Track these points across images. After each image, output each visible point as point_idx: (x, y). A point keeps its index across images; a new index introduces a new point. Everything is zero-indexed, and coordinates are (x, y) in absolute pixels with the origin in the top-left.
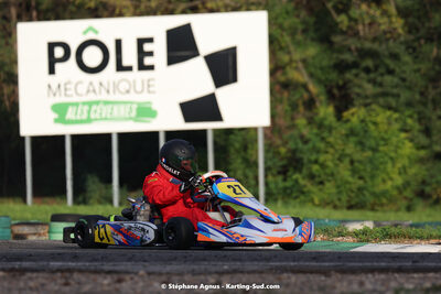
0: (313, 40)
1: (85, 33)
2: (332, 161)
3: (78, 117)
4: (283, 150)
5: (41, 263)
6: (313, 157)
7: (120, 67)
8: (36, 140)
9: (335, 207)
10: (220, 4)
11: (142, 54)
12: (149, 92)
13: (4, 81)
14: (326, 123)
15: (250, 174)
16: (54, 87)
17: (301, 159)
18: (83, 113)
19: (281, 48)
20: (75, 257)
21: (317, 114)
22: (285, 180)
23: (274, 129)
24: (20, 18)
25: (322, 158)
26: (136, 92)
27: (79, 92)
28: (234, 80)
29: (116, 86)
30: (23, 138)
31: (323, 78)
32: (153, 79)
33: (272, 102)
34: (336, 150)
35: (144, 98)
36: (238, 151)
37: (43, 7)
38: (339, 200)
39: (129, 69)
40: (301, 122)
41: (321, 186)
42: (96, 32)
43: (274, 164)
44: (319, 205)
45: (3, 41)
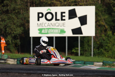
0: (107, 14)
1: (47, 10)
2: (111, 46)
3: (45, 32)
4: (98, 43)
5: (35, 72)
6: (106, 45)
7: (56, 20)
8: (34, 38)
9: (111, 58)
10: (83, 3)
11: (62, 16)
12: (64, 26)
13: (26, 22)
14: (110, 36)
15: (90, 49)
16: (39, 24)
17: (103, 45)
19: (98, 16)
20: (44, 70)
21: (107, 33)
22: (98, 50)
23: (96, 37)
24: (31, 6)
25: (108, 45)
27: (45, 25)
28: (86, 24)
29: (55, 24)
30: (31, 37)
31: (109, 24)
32: (65, 23)
33: (95, 30)
34: (112, 43)
35: (62, 28)
36: (86, 42)
37: (37, 3)
38: (113, 56)
40: (103, 35)
41: (108, 52)
42: (50, 10)
43: (96, 46)
44: (107, 57)
45: (26, 12)
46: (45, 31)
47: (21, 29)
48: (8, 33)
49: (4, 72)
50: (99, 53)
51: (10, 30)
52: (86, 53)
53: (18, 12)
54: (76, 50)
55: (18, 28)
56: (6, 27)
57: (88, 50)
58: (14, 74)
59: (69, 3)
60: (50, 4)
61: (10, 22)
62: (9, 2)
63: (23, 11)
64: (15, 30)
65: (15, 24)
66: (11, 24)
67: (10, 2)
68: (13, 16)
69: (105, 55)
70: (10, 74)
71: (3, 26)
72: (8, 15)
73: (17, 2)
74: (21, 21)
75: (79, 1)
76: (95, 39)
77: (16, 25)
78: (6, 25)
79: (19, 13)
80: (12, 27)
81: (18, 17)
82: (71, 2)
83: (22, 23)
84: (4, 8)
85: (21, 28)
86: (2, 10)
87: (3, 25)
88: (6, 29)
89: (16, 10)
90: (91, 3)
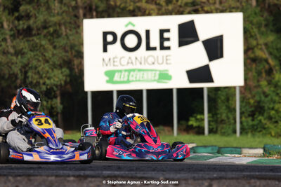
0: (272, 31)
1: (126, 26)
3: (122, 80)
4: (252, 101)
5: (97, 172)
6: (271, 106)
7: (149, 48)
8: (95, 94)
10: (213, 7)
11: (162, 39)
12: (167, 63)
13: (75, 56)
14: (280, 84)
15: (231, 116)
16: (107, 60)
17: (264, 107)
18: (124, 77)
19: (251, 36)
20: (119, 168)
21: (274, 78)
22: (253, 120)
23: (246, 88)
24: (85, 16)
25: (277, 106)
26: (159, 64)
27: (122, 63)
28: (222, 56)
29: (146, 60)
30: (87, 92)
31: (278, 55)
32: (169, 56)
33: (245, 71)
35: (163, 67)
36: (223, 102)
37: (100, 9)
39: (154, 49)
40: (264, 83)
41: (276, 124)
42: (134, 26)
43: (246, 110)
44: (275, 136)
45: (74, 31)
46: (122, 76)
47: (62, 73)
48: (32, 82)
49: (20, 176)
50: (255, 127)
51: (36, 77)
52: (222, 128)
53: (55, 31)
54: (197, 120)
55: (55, 70)
56: (27, 68)
57: (227, 121)
58: (45, 178)
59: (178, 8)
60: (134, 11)
61: (37, 57)
62: (31, 9)
63: (66, 28)
64: (48, 75)
65: (47, 61)
66: (39, 61)
67: (36, 7)
68: (43, 42)
69: (270, 130)
70: (36, 178)
71: (20, 67)
72: (30, 41)
73: (53, 7)
74: (64, 54)
75: (204, 3)
76: (244, 94)
77: (51, 63)
78: (27, 65)
79: (56, 34)
80: (40, 69)
81: (55, 44)
82: (183, 5)
83: (66, 58)
84: (21, 22)
85: (64, 70)
86: (16, 27)
87: (20, 65)
88: (26, 73)
89: (50, 26)
90: (233, 6)
